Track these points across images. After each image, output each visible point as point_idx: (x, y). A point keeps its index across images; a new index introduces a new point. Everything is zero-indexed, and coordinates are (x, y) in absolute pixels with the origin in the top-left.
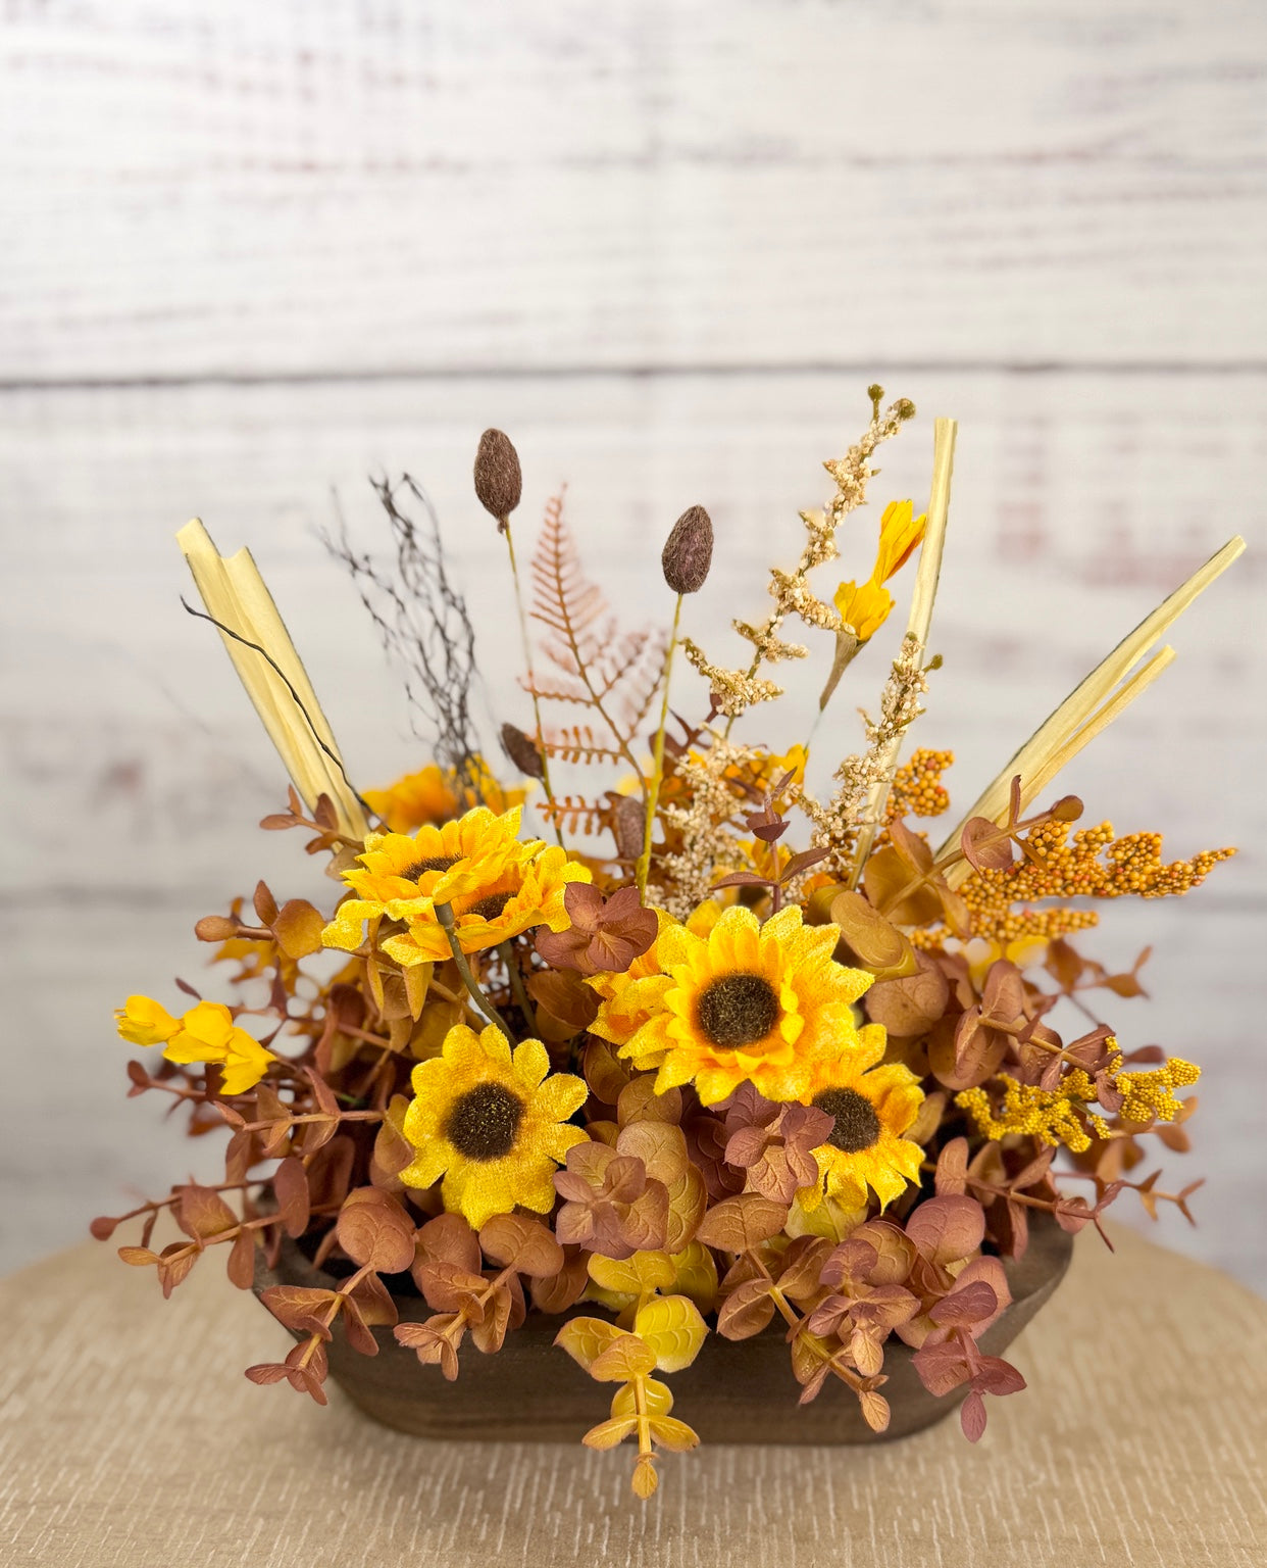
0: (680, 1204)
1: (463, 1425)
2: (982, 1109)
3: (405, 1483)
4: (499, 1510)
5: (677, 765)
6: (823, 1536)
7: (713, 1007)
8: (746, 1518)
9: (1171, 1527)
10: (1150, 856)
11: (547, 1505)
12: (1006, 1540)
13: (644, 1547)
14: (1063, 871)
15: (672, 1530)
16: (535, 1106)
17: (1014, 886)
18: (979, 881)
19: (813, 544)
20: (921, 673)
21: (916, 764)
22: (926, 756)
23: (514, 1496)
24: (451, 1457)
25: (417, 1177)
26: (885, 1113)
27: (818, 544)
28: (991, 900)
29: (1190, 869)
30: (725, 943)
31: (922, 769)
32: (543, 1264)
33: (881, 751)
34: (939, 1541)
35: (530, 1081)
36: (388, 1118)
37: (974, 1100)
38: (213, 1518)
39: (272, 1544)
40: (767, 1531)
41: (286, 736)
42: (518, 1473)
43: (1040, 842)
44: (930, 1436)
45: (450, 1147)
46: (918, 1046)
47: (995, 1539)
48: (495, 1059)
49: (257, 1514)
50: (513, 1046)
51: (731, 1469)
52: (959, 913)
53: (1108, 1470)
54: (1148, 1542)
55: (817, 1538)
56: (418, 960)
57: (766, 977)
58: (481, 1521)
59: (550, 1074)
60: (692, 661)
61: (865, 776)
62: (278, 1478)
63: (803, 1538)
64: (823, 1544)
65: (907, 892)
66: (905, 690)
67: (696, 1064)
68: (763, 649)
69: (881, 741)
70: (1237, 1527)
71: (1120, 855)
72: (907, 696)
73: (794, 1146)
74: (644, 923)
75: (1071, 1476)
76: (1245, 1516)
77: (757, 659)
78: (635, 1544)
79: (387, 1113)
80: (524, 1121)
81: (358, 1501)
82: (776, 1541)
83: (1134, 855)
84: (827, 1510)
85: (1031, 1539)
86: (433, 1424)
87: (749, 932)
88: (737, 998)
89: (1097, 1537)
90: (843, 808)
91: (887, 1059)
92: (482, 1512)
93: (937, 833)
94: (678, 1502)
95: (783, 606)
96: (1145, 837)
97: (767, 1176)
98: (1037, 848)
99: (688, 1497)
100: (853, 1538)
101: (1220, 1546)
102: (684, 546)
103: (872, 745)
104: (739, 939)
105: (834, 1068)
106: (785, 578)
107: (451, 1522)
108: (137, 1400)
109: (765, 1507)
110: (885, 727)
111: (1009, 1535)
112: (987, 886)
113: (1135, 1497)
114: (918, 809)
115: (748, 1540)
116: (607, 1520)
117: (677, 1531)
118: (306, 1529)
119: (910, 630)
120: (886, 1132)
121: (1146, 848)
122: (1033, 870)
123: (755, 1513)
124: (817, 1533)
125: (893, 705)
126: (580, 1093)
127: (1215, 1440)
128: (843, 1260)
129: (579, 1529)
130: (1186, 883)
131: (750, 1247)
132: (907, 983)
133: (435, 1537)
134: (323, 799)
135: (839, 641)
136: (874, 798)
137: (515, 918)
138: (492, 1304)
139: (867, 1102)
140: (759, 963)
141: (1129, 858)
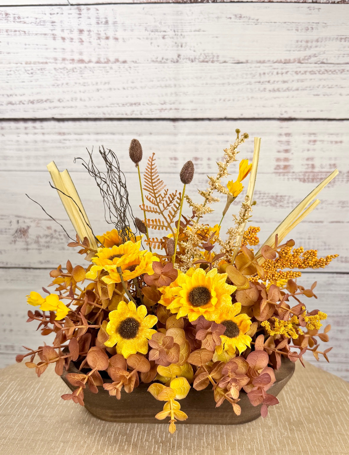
0: (183, 352)
1: (120, 417)
2: (268, 327)
3: (103, 433)
4: (130, 441)
5: (184, 230)
6: (223, 449)
7: (193, 295)
8: (201, 444)
10: (314, 257)
11: (144, 440)
12: (275, 451)
13: (172, 451)
14: (290, 261)
16: (143, 324)
17: (277, 264)
18: (267, 263)
19: (221, 171)
20: (250, 206)
21: (250, 231)
22: (252, 228)
23: (135, 438)
24: (117, 427)
25: (109, 344)
26: (241, 328)
27: (222, 171)
28: (270, 268)
29: (325, 260)
30: (196, 278)
31: (251, 232)
32: (144, 368)
33: (240, 227)
34: (256, 451)
35: (142, 317)
36: (102, 327)
37: (266, 324)
38: (48, 442)
39: (65, 450)
40: (207, 447)
41: (76, 221)
42: (136, 431)
43: (283, 252)
44: (254, 422)
45: (119, 335)
46: (250, 309)
47: (272, 450)
48: (132, 311)
49: (61, 442)
50: (137, 307)
51: (197, 430)
52: (261, 272)
53: (305, 432)
54: (316, 451)
55: (221, 450)
56: (112, 282)
57: (207, 288)
58: (125, 444)
59: (147, 315)
60: (188, 202)
61: (235, 234)
62: (67, 432)
63: (217, 449)
64: (223, 452)
65: (247, 266)
66: (246, 210)
67: (188, 311)
68: (207, 199)
69: (240, 224)
71: (306, 256)
72: (247, 212)
73: (215, 334)
74: (174, 273)
75: (294, 433)
76: (343, 445)
77: (206, 202)
78: (169, 451)
79: (101, 326)
80: (140, 328)
81: (90, 438)
82: (209, 450)
83: (309, 256)
84: (224, 442)
86: (111, 417)
87: (203, 275)
88: (199, 293)
89: (301, 450)
90: (229, 242)
91: (241, 313)
92: (125, 442)
93: (255, 250)
94: (182, 439)
95: (213, 188)
96: (313, 251)
97: (207, 343)
98: (282, 254)
99: (184, 438)
100: (231, 450)
102: (186, 171)
103: (237, 225)
104: (200, 277)
105: (227, 315)
106: (213, 180)
107: (117, 444)
109: (207, 441)
110: (240, 220)
111: (276, 449)
112: (269, 264)
113: (312, 439)
114: (250, 243)
115: (202, 450)
116: (161, 444)
117: (181, 447)
118: (75, 446)
119: (247, 194)
120: (241, 333)
121: (313, 254)
122: (282, 260)
123: (204, 443)
124: (221, 448)
125: (243, 214)
126: (156, 320)
127: (336, 424)
128: (228, 367)
129: (153, 446)
130: (324, 264)
131: (202, 364)
132: (247, 291)
133: (112, 448)
134: (86, 238)
135: (228, 197)
136: (238, 240)
137: (138, 271)
138: (130, 379)
139: (236, 324)
140: (205, 284)
141: (308, 257)
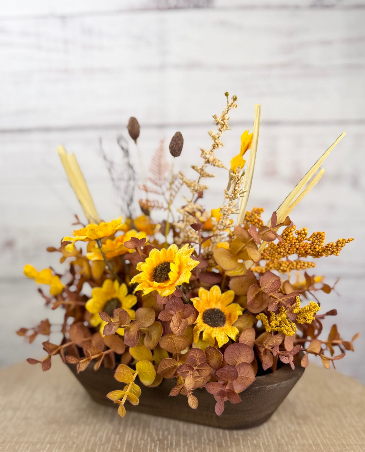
4: (124, 440)
6: (226, 445)
9: (334, 440)
10: (321, 240)
11: (139, 439)
12: (283, 445)
13: (170, 449)
15: (178, 445)
17: (279, 250)
21: (252, 212)
22: (255, 209)
29: (335, 245)
40: (208, 444)
47: (280, 445)
49: (48, 443)
54: (328, 444)
58: (118, 443)
65: (240, 249)
70: (355, 439)
71: (311, 239)
78: (167, 449)
84: (226, 438)
85: (291, 445)
91: (233, 302)
96: (319, 233)
100: (236, 445)
101: (350, 445)
108: (10, 413)
111: (284, 443)
116: (158, 442)
117: (180, 445)
118: (63, 447)
121: (320, 237)
124: (224, 445)
129: (149, 445)
141: (314, 240)
